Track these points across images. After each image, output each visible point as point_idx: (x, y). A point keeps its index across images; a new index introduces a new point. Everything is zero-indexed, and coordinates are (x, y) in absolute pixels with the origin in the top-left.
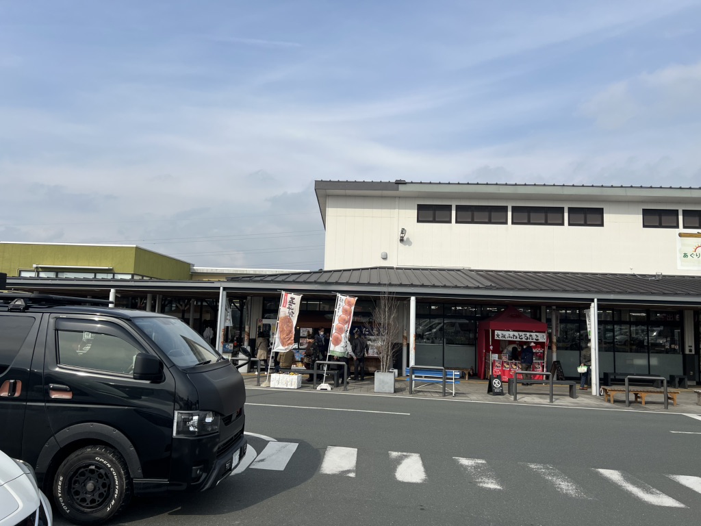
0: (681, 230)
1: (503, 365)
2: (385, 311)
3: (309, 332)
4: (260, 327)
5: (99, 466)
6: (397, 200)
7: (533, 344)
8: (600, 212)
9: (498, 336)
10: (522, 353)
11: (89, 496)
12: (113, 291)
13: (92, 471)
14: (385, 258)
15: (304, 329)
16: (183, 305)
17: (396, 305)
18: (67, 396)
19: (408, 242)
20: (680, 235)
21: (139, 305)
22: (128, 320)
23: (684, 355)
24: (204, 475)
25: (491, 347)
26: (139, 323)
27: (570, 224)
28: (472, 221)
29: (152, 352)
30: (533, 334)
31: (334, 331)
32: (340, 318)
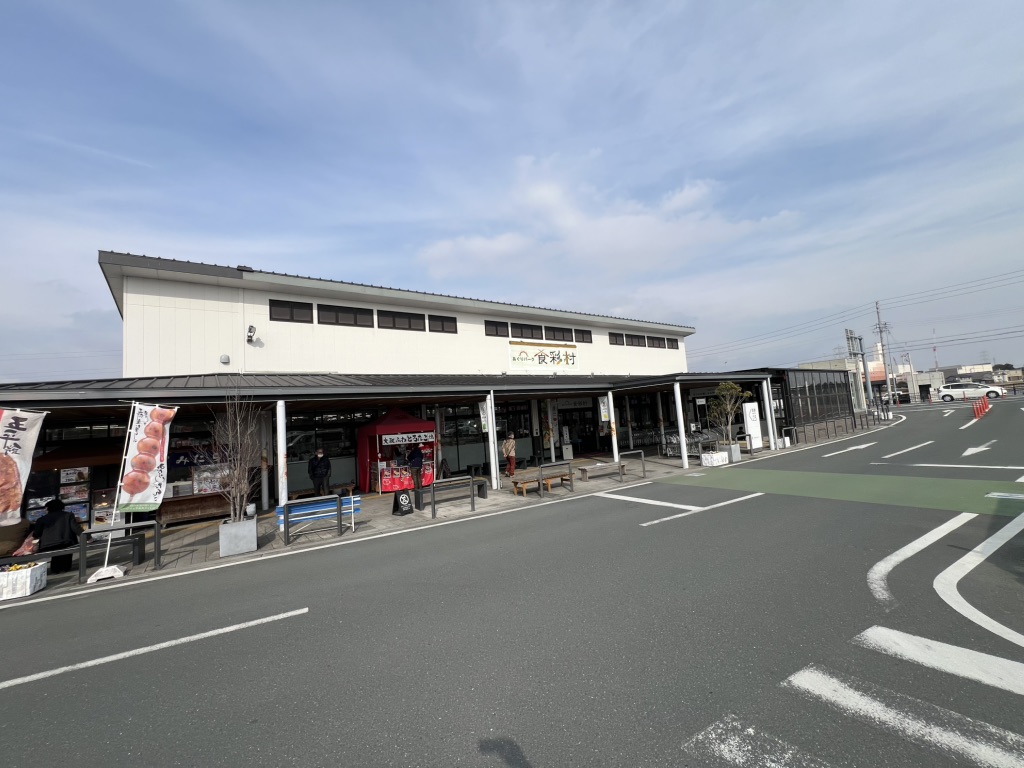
0: (511, 339)
1: (392, 473)
2: (235, 424)
3: (80, 475)
6: (241, 293)
7: (421, 445)
8: (454, 320)
9: (386, 441)
10: (413, 457)
14: (226, 362)
15: (71, 471)
17: (255, 414)
19: (259, 343)
20: (510, 343)
23: (533, 437)
25: (379, 455)
27: (430, 331)
28: (337, 323)
30: (422, 435)
31: (129, 469)
32: (141, 445)
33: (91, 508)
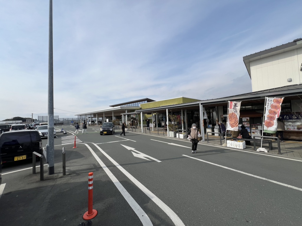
4: (222, 118)
14: (290, 81)
15: (245, 118)
31: (266, 119)
32: (270, 111)
33: (251, 129)
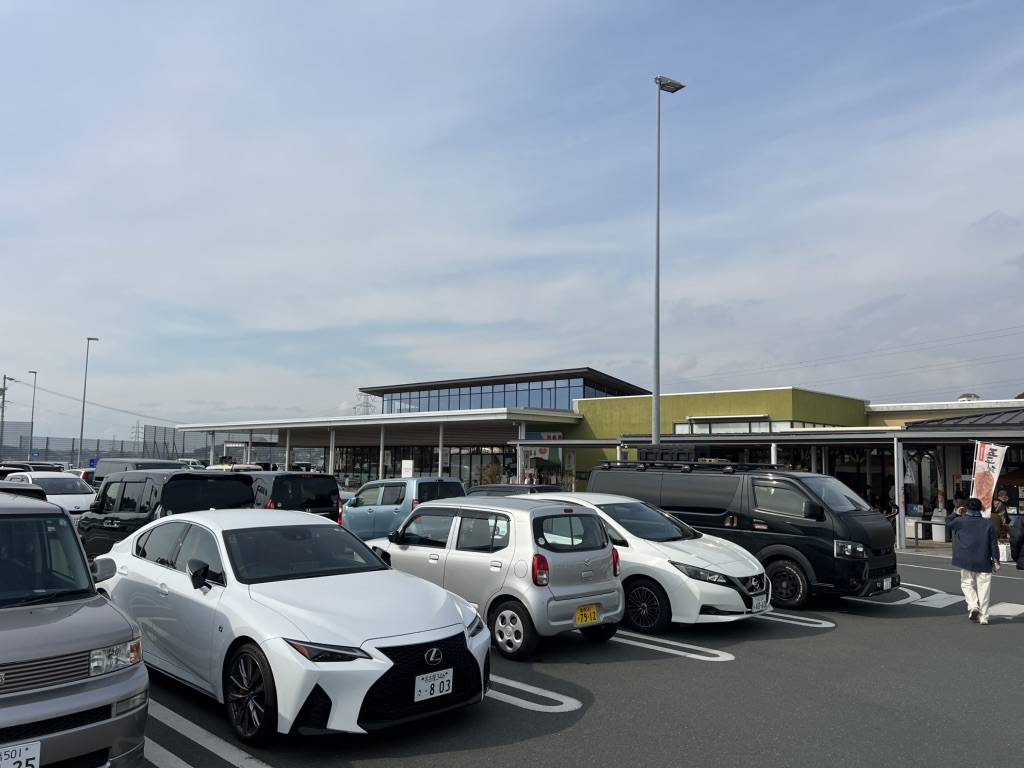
4: (958, 485)
5: (789, 573)
11: (784, 592)
12: (774, 445)
13: (784, 576)
16: (857, 456)
18: (765, 527)
21: (802, 457)
22: (797, 479)
24: (860, 586)
26: (805, 481)
29: (815, 501)
